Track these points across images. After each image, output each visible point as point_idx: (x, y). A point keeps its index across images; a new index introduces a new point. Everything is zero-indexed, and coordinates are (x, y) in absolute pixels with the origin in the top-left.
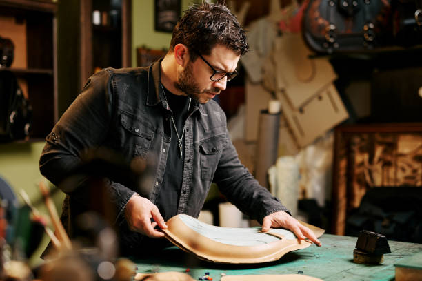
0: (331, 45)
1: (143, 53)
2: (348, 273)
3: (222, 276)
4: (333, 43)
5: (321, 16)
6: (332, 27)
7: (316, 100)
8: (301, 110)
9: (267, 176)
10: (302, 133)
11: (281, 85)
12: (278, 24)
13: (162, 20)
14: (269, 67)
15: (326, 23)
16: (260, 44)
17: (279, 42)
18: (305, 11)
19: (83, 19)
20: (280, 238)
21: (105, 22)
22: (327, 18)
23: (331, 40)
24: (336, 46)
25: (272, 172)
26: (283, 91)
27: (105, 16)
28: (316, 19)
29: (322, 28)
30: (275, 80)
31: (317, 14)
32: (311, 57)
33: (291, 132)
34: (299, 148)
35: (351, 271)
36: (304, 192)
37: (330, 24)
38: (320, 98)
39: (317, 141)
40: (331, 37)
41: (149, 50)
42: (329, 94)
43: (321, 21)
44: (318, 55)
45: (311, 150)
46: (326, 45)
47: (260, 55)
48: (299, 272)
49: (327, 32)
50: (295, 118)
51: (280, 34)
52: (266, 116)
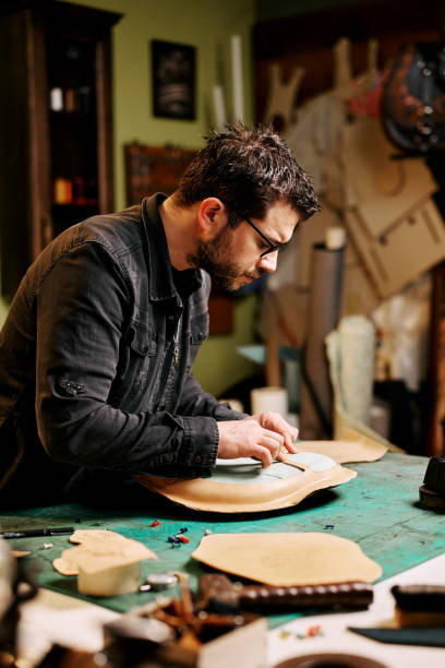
0: (426, 138)
1: (134, 152)
2: (405, 527)
3: (206, 535)
4: (429, 135)
5: (411, 93)
6: (428, 110)
7: (405, 225)
8: (383, 240)
9: (324, 348)
10: (384, 276)
11: (351, 200)
12: (348, 103)
13: (165, 99)
14: (333, 171)
15: (418, 104)
16: (320, 135)
17: (349, 132)
18: (386, 85)
19: (33, 102)
20: (303, 470)
21: (71, 106)
22: (419, 97)
23: (427, 131)
24: (434, 140)
25: (332, 342)
26: (355, 210)
27: (70, 96)
28: (402, 97)
29: (411, 111)
30: (342, 193)
31: (404, 89)
32: (395, 158)
33: (368, 274)
34: (381, 299)
35: (409, 524)
36: (387, 369)
37: (425, 105)
38: (412, 221)
39: (408, 289)
40: (426, 125)
41: (143, 149)
42: (426, 216)
43: (410, 100)
44: (407, 154)
45: (397, 303)
46: (418, 139)
47: (320, 153)
48: (328, 526)
49: (419, 118)
50: (374, 254)
51: (350, 118)
52: (321, 254)
